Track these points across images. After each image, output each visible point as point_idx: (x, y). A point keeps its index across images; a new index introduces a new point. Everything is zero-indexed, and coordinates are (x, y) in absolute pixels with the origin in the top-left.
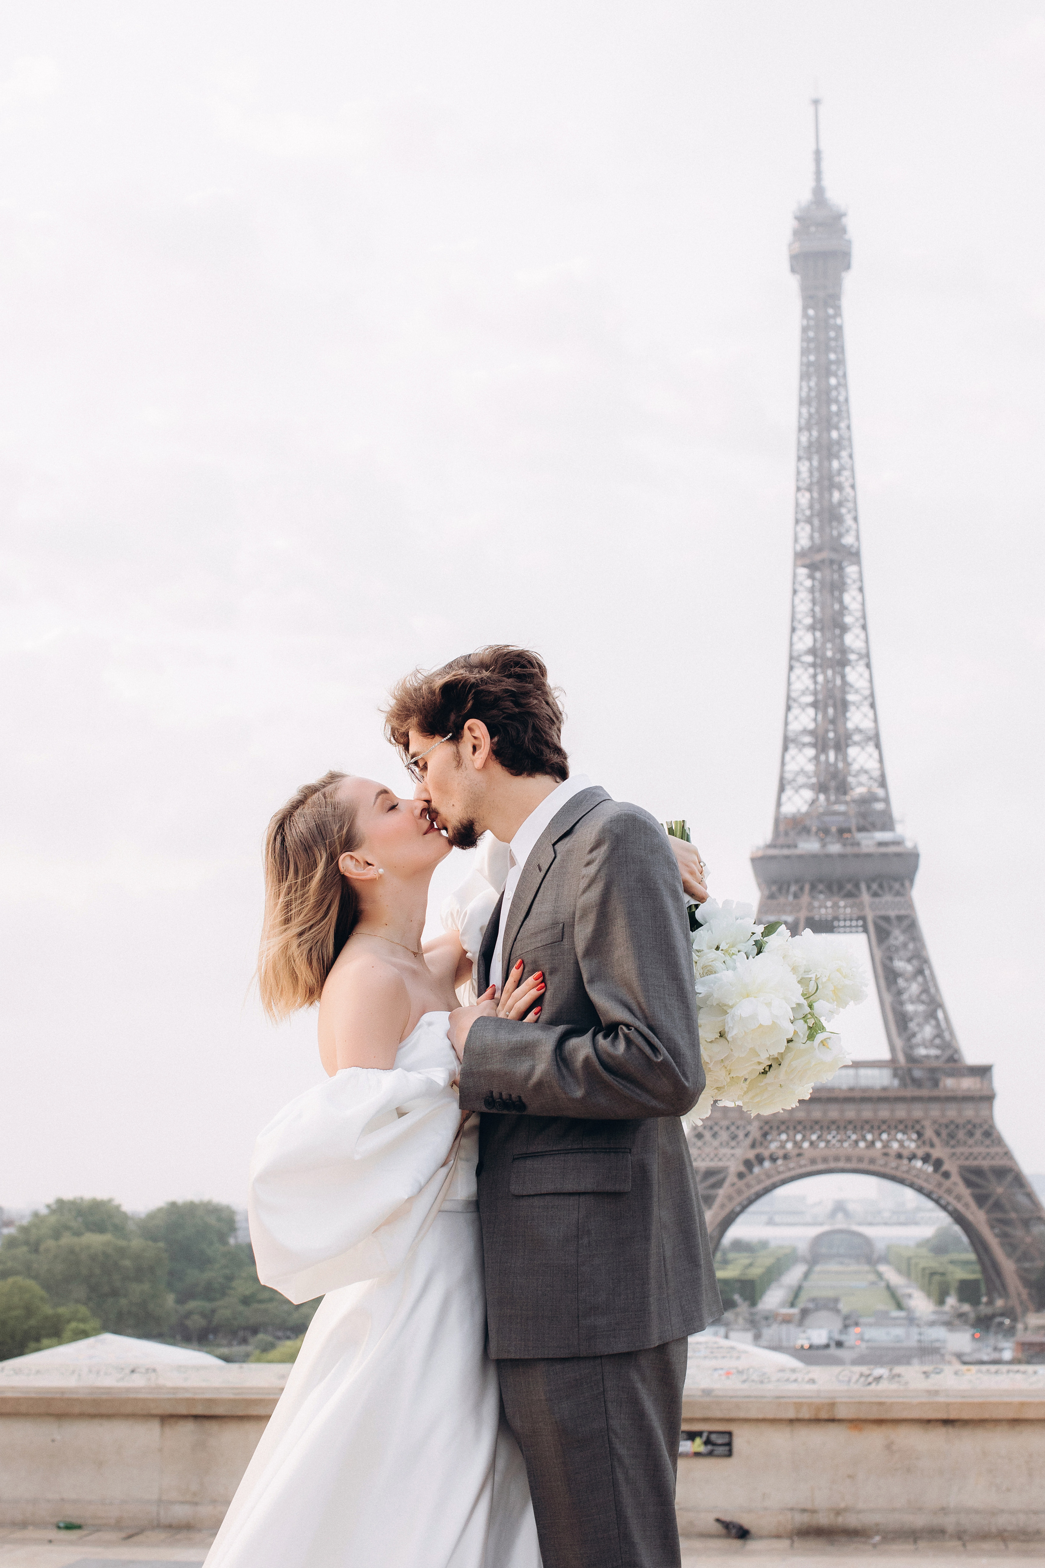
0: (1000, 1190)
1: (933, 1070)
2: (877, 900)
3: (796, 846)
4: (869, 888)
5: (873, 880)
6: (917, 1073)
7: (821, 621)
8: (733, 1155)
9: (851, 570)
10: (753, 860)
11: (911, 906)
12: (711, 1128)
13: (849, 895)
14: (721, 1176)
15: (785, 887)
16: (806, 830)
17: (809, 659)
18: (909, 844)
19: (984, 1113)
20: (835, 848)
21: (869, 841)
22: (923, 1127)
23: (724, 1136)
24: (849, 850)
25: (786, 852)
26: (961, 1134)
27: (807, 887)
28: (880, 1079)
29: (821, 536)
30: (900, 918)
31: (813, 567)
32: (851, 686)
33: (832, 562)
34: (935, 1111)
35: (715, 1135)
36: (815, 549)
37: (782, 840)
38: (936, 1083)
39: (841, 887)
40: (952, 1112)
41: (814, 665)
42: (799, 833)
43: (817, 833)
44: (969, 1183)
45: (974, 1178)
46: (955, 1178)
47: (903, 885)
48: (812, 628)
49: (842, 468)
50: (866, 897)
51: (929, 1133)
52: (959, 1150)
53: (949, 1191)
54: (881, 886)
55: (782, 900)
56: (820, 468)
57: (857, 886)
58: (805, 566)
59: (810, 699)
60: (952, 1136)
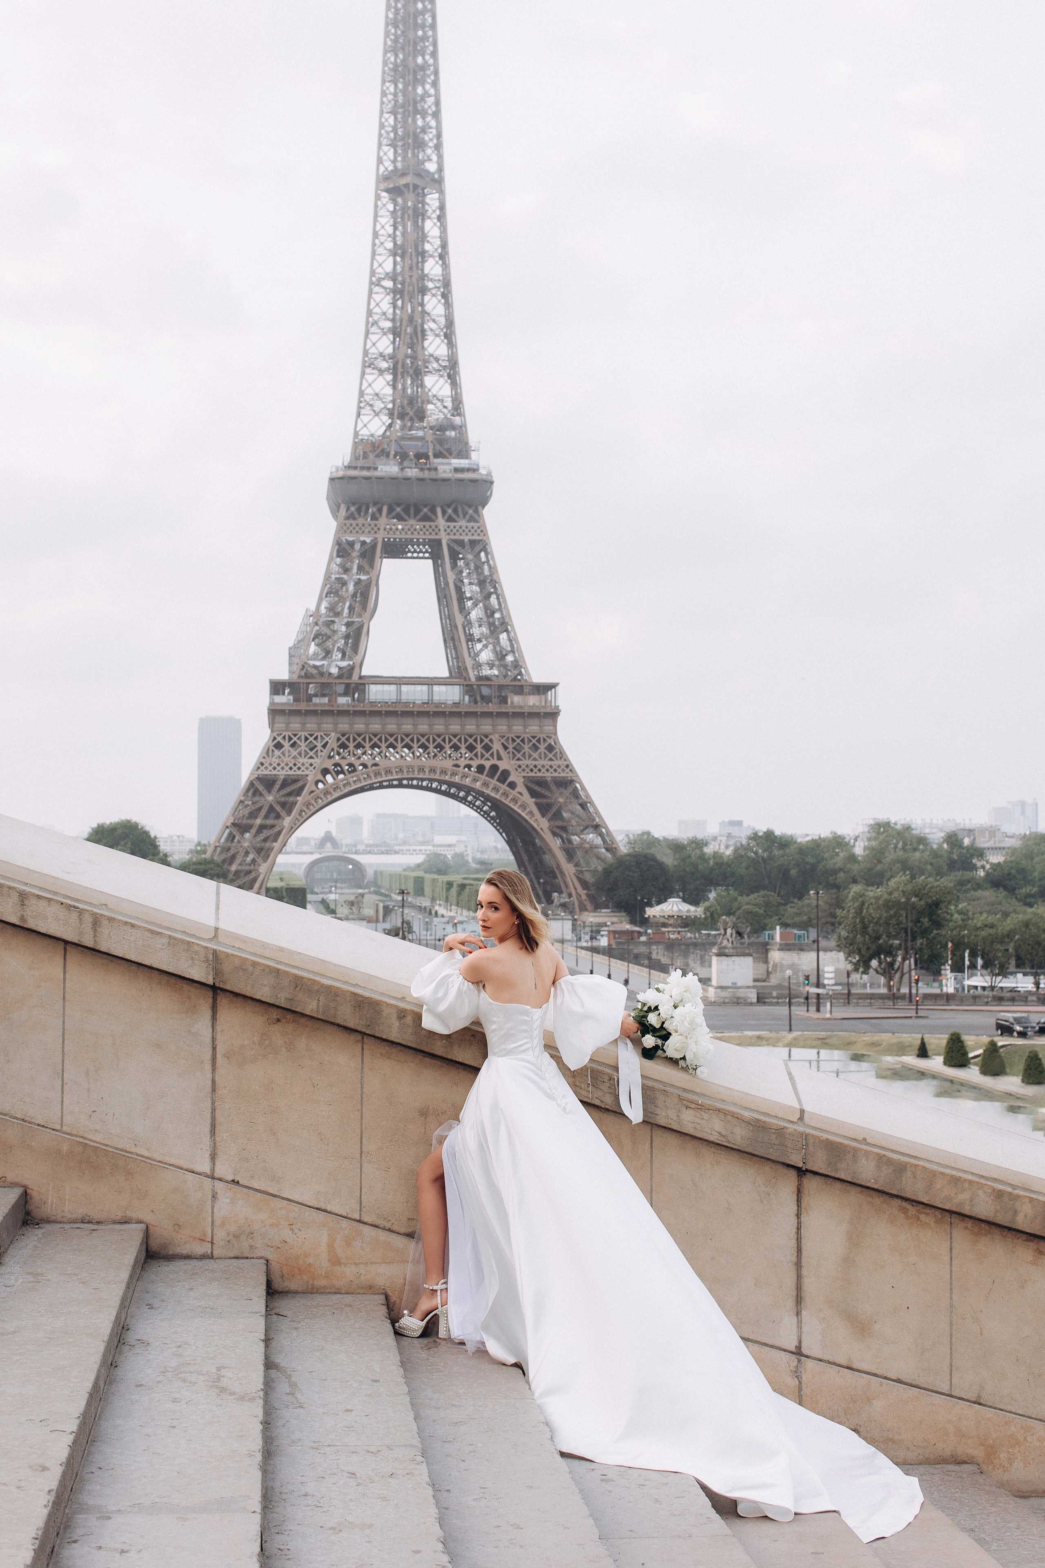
0: (561, 800)
1: (501, 687)
2: (452, 524)
3: (376, 469)
4: (444, 513)
5: (449, 506)
6: (485, 691)
7: (402, 247)
8: (311, 765)
9: (432, 200)
10: (332, 480)
11: (483, 531)
12: (290, 739)
13: (426, 518)
14: (299, 784)
15: (364, 508)
16: (385, 454)
17: (389, 284)
18: (483, 471)
19: (548, 728)
20: (412, 472)
21: (446, 467)
22: (491, 740)
23: (303, 746)
24: (426, 474)
25: (365, 473)
26: (526, 748)
27: (385, 509)
28: (450, 695)
29: (403, 160)
30: (473, 543)
31: (395, 192)
32: (429, 314)
33: (416, 187)
34: (502, 726)
35: (293, 745)
36: (396, 173)
37: (361, 463)
38: (504, 700)
39: (417, 511)
40: (518, 727)
41: (394, 291)
42: (377, 456)
43: (395, 456)
44: (533, 794)
45: (537, 788)
46: (521, 788)
47: (476, 511)
48: (394, 254)
49: (426, 94)
50: (441, 522)
51: (497, 746)
52: (524, 763)
53: (515, 800)
54: (455, 511)
55: (361, 521)
56: (405, 92)
57: (433, 510)
58: (387, 191)
59: (389, 324)
60: (517, 749)
